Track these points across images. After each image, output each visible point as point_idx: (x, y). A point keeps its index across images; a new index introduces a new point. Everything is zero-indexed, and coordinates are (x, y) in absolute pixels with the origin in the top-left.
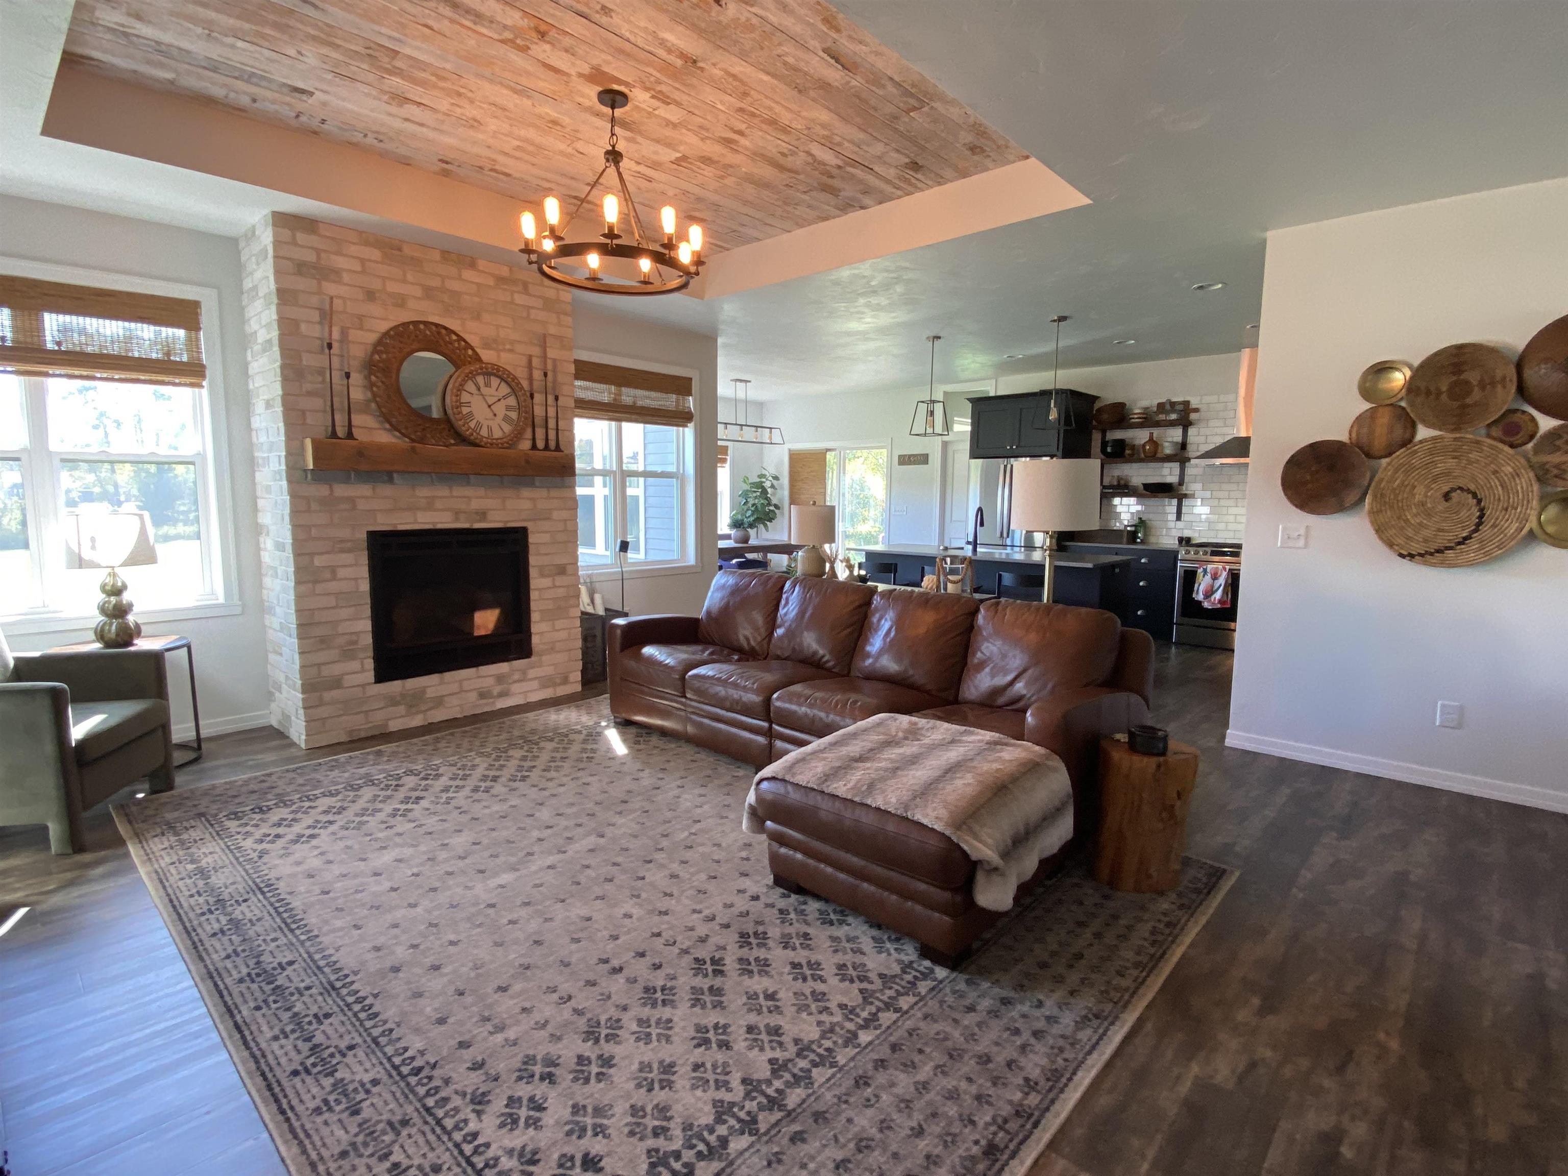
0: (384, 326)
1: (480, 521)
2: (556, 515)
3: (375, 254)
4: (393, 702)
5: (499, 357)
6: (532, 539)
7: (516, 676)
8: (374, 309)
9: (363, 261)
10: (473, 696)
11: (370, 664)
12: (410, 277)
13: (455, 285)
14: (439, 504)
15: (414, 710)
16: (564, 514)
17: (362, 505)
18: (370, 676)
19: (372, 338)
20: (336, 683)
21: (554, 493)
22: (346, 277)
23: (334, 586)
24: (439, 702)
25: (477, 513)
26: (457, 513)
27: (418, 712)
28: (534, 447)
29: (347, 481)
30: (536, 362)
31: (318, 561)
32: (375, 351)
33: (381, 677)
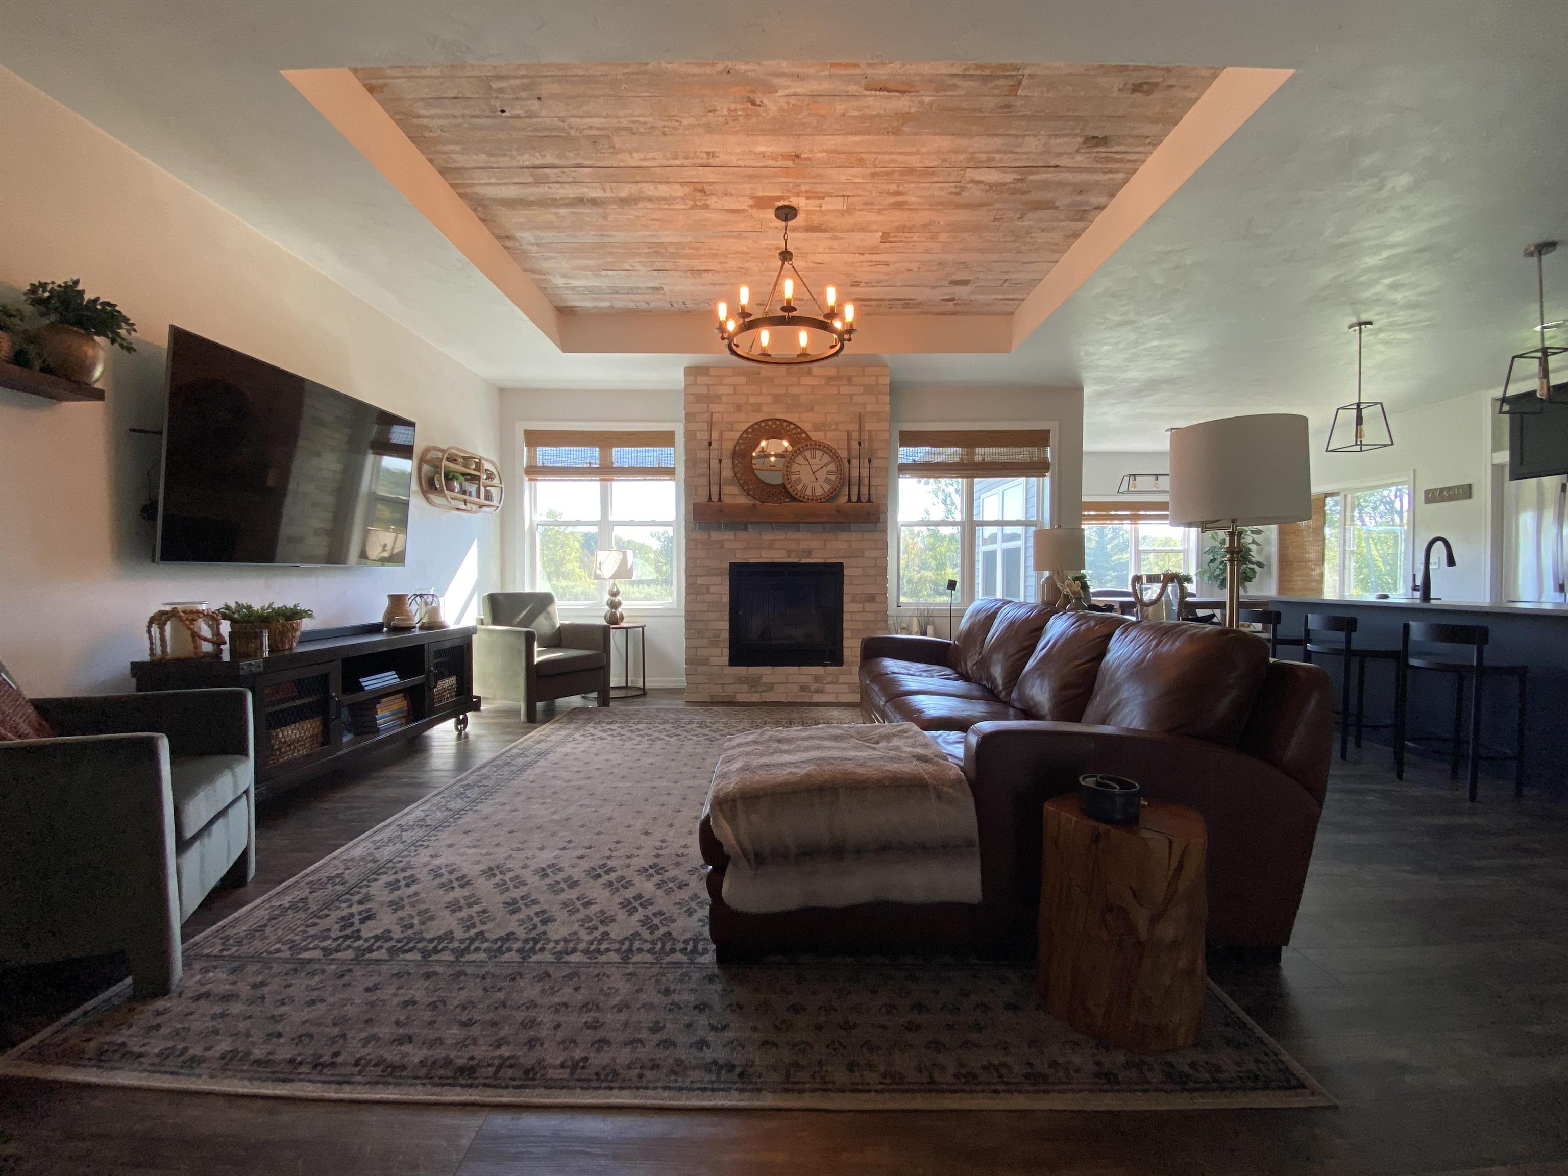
0: (745, 426)
1: (805, 558)
2: (867, 554)
3: (743, 380)
4: (740, 681)
5: (825, 436)
6: (846, 572)
7: (829, 679)
8: (741, 416)
9: (735, 386)
10: (796, 688)
11: (726, 652)
12: (764, 391)
13: (796, 390)
14: (777, 545)
15: (753, 689)
16: (876, 553)
17: (727, 545)
18: (726, 660)
19: (737, 435)
20: (705, 662)
21: (866, 536)
22: (724, 399)
23: (707, 597)
24: (770, 687)
25: (804, 552)
26: (790, 552)
27: (757, 692)
28: (850, 500)
29: (718, 529)
30: (855, 435)
31: (699, 581)
32: (737, 443)
33: (733, 662)
